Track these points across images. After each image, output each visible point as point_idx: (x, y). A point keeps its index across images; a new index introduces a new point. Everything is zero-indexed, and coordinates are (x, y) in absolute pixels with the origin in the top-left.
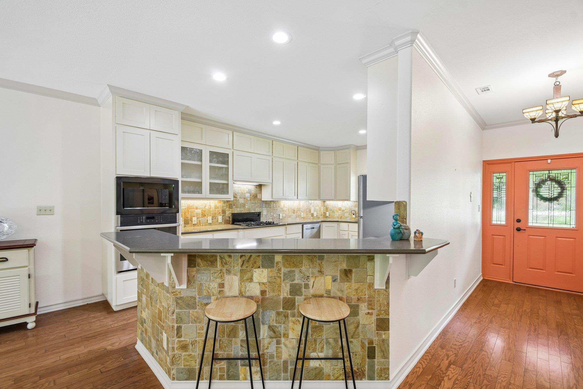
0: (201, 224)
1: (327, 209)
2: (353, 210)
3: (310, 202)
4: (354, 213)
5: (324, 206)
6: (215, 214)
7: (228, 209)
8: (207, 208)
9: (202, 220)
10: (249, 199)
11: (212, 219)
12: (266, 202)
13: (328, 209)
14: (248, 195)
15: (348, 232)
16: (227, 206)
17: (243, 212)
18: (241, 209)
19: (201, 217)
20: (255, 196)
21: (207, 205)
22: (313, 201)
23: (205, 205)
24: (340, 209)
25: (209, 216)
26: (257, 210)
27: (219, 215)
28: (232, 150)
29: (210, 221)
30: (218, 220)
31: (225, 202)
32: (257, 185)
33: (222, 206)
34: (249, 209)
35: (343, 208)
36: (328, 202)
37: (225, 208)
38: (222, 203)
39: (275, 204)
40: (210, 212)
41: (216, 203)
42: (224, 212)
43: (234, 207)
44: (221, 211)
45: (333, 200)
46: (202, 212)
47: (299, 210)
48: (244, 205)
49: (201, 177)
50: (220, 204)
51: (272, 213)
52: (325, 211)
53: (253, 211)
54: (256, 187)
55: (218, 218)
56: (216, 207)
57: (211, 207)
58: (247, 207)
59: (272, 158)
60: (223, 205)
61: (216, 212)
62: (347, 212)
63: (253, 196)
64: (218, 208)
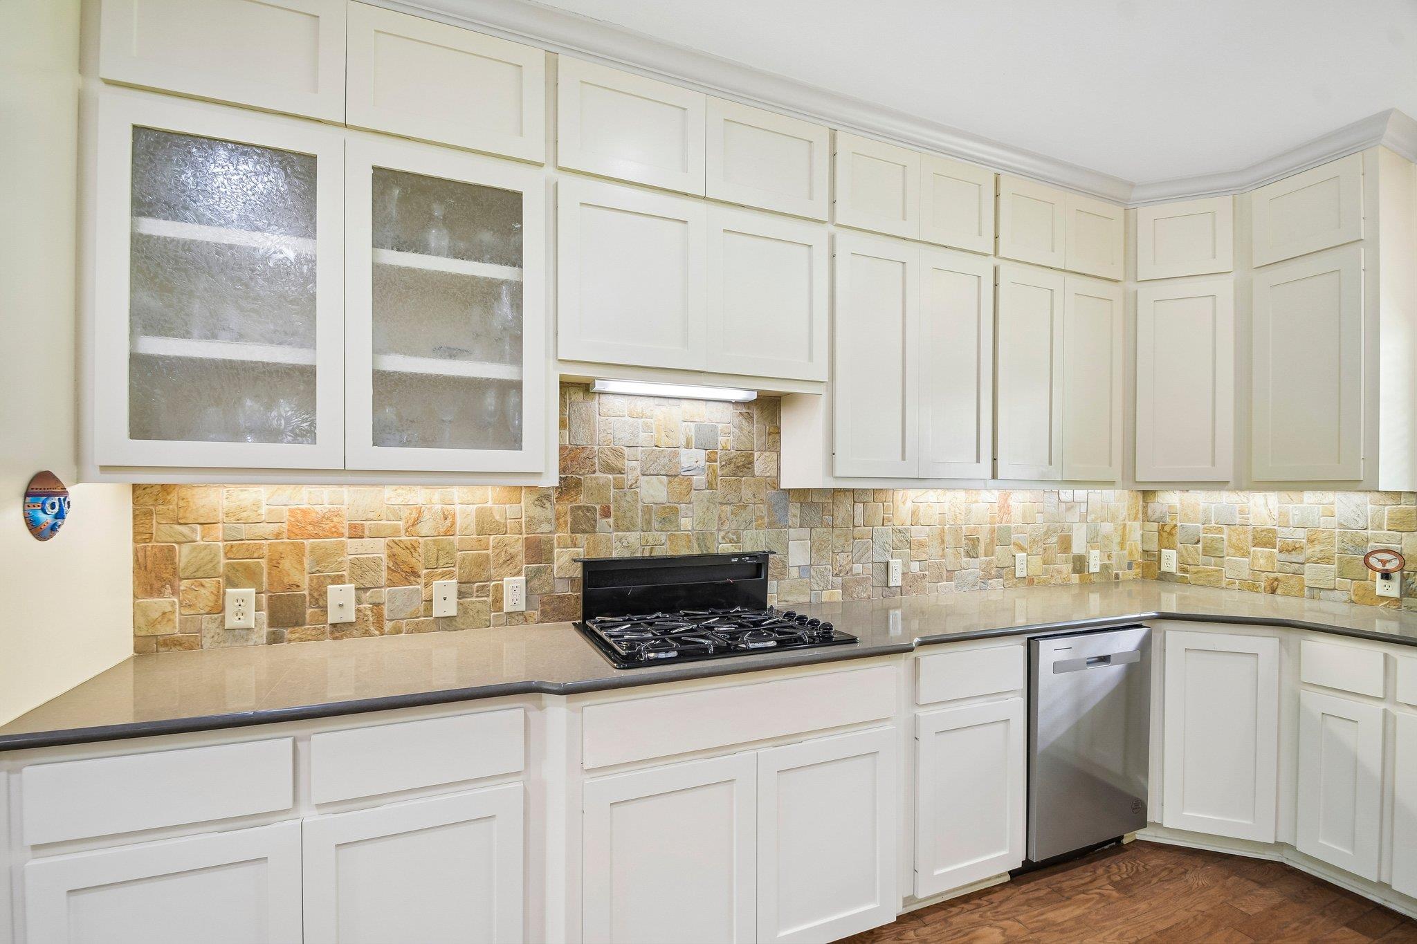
0: (388, 626)
1: (1166, 534)
2: (1380, 546)
3: (1066, 494)
4: (1389, 567)
5: (1147, 519)
6: (482, 562)
7: (564, 534)
8: (424, 528)
9: (392, 598)
10: (699, 479)
11: (461, 595)
12: (802, 495)
13: (1170, 534)
14: (692, 458)
15: (1382, 706)
16: (557, 519)
17: (659, 552)
18: (652, 536)
19: (383, 581)
20: (742, 465)
21: (426, 516)
22: (1081, 493)
23: (414, 515)
24: (1264, 539)
25: (443, 575)
26: (753, 542)
27: (507, 569)
28: (549, 171)
29: (446, 606)
30: (498, 601)
31: (547, 497)
32: (746, 404)
33: (530, 521)
34: (702, 537)
35: (1288, 534)
36: (1171, 499)
37: (545, 527)
38: (526, 500)
39: (859, 507)
40: (445, 551)
41: (489, 505)
42: (538, 552)
43: (602, 523)
44: (519, 548)
45: (1220, 485)
46: (392, 556)
47: (1001, 537)
48: (668, 515)
50: (511, 510)
51: (842, 559)
52: (1153, 547)
53: (725, 548)
54: (749, 417)
55: (499, 589)
56: (486, 526)
57: (453, 523)
58: (686, 523)
59: (832, 239)
60: (537, 512)
61: (490, 552)
62: (1325, 559)
63: (729, 462)
64: (501, 529)
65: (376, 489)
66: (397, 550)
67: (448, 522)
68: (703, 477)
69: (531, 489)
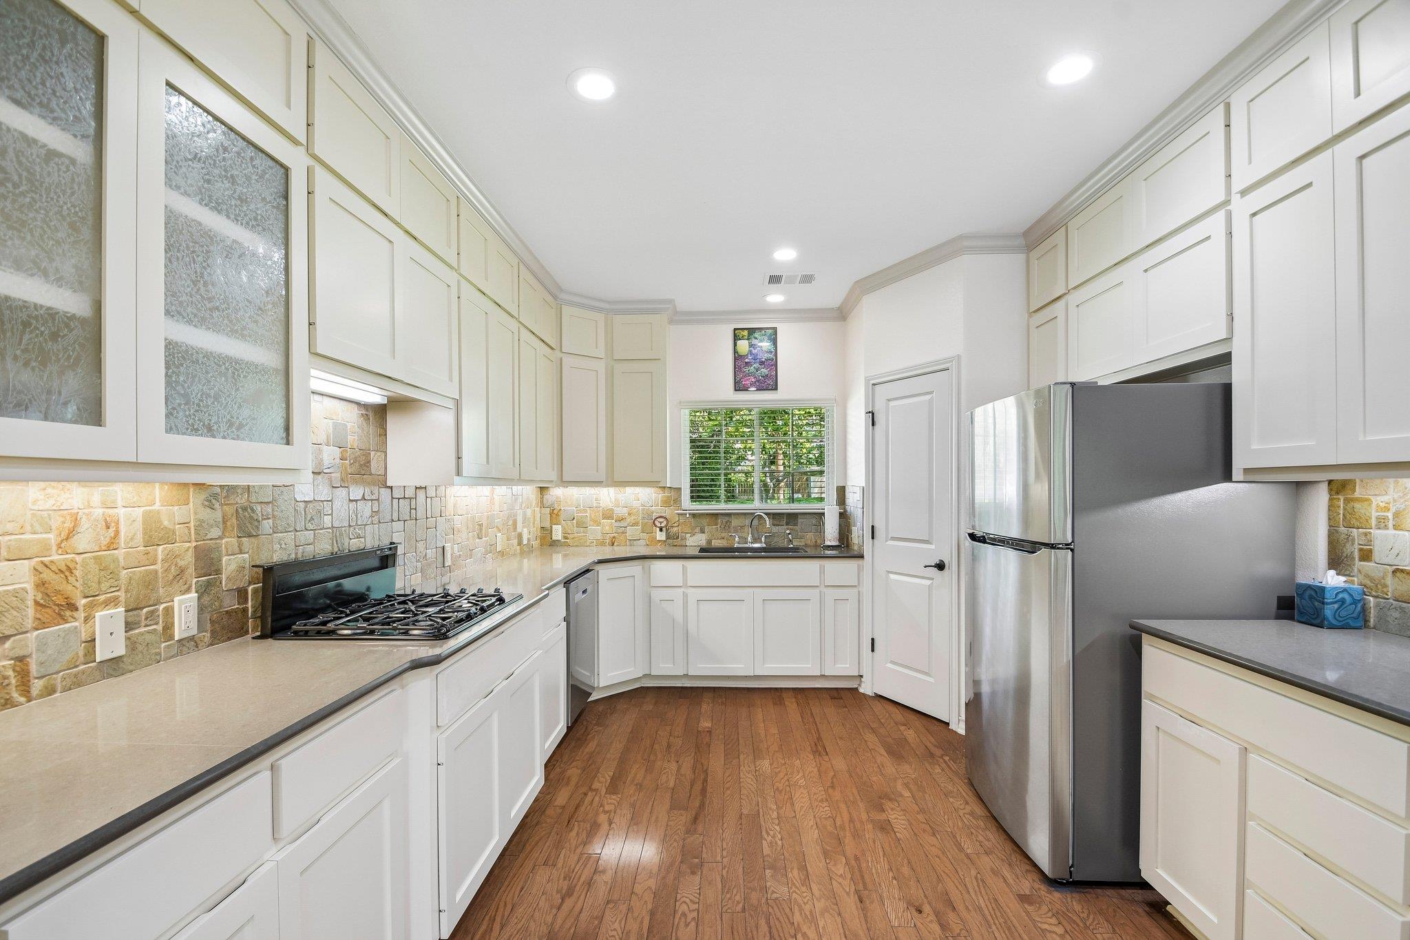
0: (37, 686)
1: (554, 515)
2: (658, 515)
4: (663, 525)
5: (542, 506)
6: (149, 582)
7: (230, 541)
8: (83, 542)
9: (42, 645)
10: (336, 477)
11: (129, 626)
13: (557, 515)
14: (331, 456)
15: (682, 590)
16: (224, 522)
17: (310, 551)
18: (302, 536)
19: (29, 623)
20: (362, 464)
21: (85, 525)
22: (520, 489)
23: (68, 525)
24: (608, 515)
25: (107, 603)
26: (371, 536)
27: (177, 586)
29: (111, 645)
30: (168, 627)
31: (215, 496)
32: (366, 406)
33: (200, 525)
34: (338, 534)
35: (619, 511)
36: (557, 492)
37: (215, 532)
38: (195, 499)
39: (429, 502)
40: (108, 571)
41: (157, 507)
42: (208, 563)
43: (264, 525)
44: (188, 559)
45: (599, 483)
46: (41, 585)
47: (491, 522)
48: (314, 515)
49: (93, 283)
50: (179, 512)
51: (419, 546)
52: (547, 525)
53: (354, 543)
54: (367, 417)
55: (169, 612)
56: (155, 535)
57: (117, 533)
58: (325, 521)
60: (206, 514)
61: (158, 567)
62: (636, 524)
63: (355, 460)
64: (168, 537)
65: (19, 487)
66: (47, 575)
67: (111, 532)
68: (339, 475)
69: (200, 486)
